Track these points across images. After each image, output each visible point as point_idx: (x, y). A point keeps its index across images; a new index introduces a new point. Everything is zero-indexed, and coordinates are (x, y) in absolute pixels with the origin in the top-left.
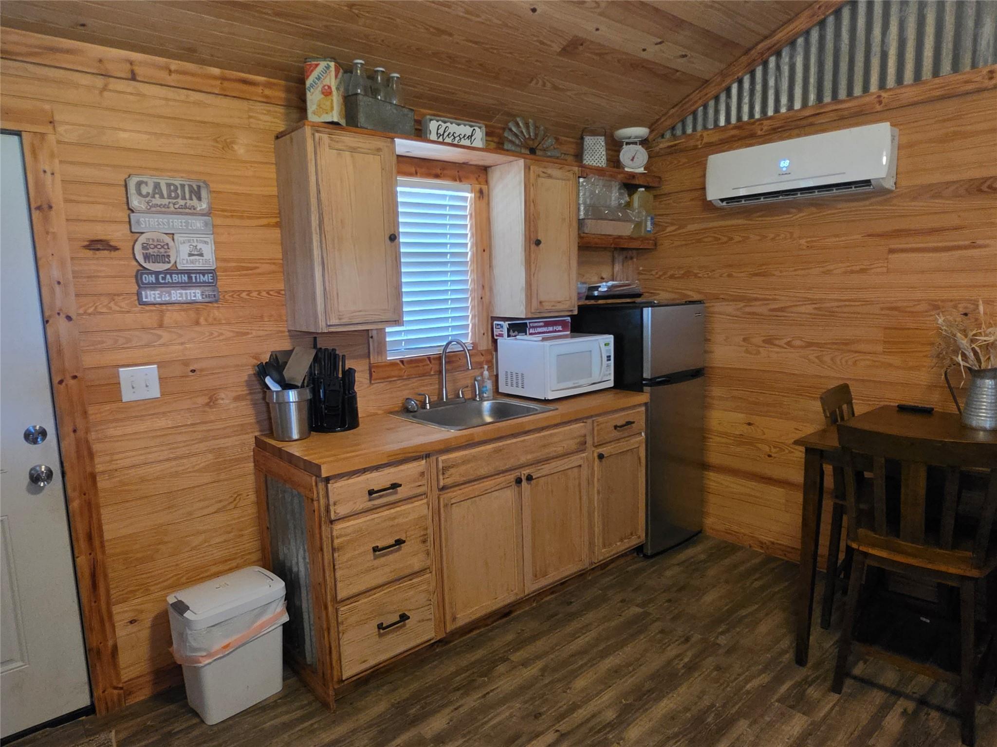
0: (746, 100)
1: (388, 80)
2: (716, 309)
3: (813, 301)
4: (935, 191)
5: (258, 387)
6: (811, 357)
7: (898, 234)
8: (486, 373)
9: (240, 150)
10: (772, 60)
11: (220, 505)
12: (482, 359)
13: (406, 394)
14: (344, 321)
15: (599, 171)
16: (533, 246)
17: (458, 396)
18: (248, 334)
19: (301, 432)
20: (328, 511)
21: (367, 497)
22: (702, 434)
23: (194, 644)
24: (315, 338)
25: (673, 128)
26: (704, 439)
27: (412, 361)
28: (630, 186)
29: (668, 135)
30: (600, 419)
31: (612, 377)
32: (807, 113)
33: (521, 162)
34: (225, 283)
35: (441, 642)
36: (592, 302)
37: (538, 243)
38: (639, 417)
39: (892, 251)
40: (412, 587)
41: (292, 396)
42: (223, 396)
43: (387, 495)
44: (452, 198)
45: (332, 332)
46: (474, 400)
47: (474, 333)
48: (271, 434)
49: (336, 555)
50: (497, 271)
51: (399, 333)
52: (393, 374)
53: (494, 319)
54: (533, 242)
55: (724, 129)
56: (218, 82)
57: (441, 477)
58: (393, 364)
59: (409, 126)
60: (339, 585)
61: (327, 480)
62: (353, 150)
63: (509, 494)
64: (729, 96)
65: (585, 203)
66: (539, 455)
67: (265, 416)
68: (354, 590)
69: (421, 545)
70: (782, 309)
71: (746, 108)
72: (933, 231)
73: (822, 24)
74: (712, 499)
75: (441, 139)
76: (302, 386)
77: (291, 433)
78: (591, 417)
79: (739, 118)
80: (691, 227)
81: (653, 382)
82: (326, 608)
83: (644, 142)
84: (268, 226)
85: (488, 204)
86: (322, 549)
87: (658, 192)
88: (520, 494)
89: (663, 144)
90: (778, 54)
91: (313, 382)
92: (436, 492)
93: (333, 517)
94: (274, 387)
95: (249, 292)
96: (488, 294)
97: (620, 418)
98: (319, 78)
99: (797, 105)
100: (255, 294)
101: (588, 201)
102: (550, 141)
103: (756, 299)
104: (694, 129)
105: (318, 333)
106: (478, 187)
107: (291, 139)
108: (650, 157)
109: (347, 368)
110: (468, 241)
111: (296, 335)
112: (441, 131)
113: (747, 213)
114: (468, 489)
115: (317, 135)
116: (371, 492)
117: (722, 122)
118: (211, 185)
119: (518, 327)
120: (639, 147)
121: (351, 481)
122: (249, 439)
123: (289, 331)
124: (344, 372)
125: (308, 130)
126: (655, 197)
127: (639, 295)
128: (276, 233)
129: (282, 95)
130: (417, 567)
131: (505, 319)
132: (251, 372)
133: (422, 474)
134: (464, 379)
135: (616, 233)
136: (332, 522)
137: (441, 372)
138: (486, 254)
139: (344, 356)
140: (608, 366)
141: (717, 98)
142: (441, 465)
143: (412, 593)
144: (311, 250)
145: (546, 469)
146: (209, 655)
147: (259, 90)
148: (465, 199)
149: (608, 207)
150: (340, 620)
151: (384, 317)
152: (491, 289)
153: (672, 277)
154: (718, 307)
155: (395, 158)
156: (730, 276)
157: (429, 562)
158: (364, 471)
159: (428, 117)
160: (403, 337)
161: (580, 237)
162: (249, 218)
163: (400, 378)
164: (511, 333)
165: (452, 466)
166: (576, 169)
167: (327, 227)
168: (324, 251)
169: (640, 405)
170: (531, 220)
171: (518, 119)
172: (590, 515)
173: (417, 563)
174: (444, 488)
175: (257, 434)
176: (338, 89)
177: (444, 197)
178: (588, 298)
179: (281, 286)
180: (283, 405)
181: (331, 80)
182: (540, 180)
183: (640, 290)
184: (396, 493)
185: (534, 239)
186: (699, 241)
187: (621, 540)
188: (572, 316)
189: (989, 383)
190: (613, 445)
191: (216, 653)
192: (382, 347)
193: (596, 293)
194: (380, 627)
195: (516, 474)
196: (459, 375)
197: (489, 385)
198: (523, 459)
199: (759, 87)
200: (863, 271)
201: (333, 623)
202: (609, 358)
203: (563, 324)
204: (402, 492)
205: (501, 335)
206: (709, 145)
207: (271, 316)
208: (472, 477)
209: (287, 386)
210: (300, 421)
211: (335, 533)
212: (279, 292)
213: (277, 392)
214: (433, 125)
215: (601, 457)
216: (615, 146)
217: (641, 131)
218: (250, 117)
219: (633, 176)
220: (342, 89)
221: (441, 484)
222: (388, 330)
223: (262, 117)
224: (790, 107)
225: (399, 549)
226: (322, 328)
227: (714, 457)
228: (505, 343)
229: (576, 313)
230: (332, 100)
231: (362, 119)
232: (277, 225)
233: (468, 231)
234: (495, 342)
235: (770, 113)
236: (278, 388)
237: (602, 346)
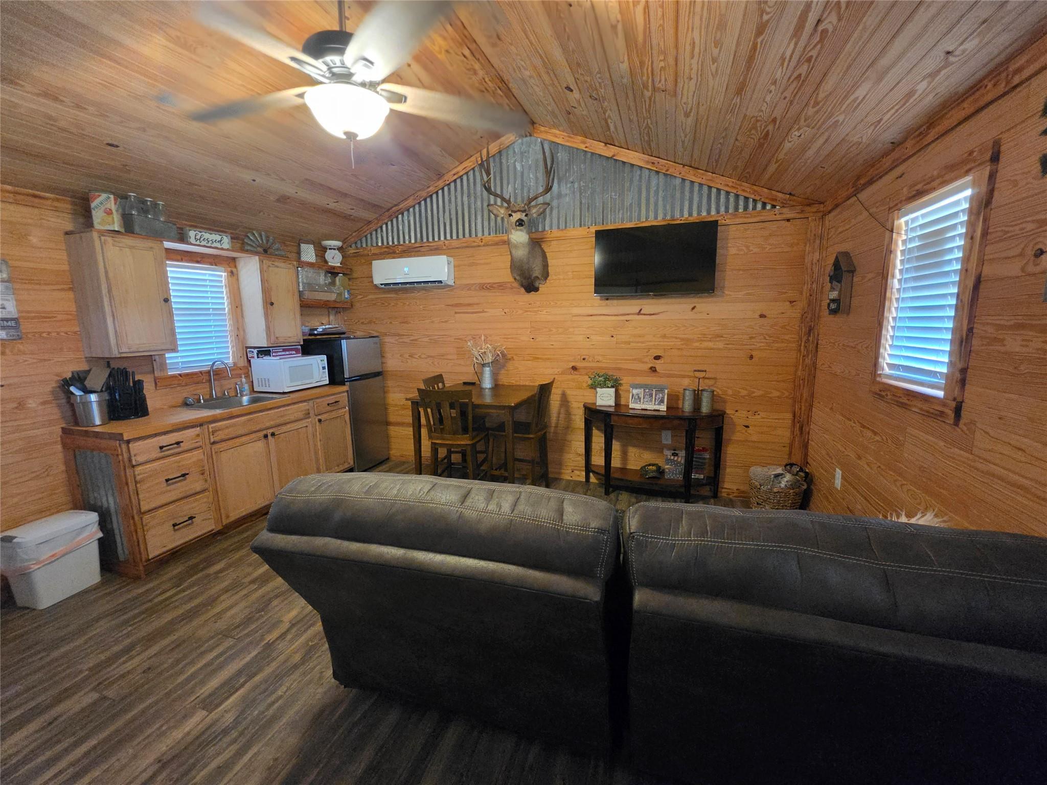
0: (390, 234)
1: (155, 205)
2: (386, 340)
3: (428, 336)
4: (468, 287)
5: (62, 395)
6: (430, 363)
7: (457, 305)
8: (244, 380)
9: (34, 240)
10: (400, 216)
11: (34, 475)
12: (240, 372)
13: (185, 395)
14: (131, 350)
15: (311, 265)
16: (269, 306)
17: (225, 394)
18: (50, 360)
19: (102, 419)
20: (130, 460)
21: (159, 450)
22: (385, 407)
23: (25, 557)
24: (108, 362)
25: (356, 243)
26: (386, 409)
27: (187, 375)
28: (333, 272)
29: (353, 246)
30: (318, 400)
31: (327, 378)
32: (417, 245)
33: (257, 258)
34: (25, 326)
35: (219, 533)
36: (313, 337)
37: (272, 304)
38: (344, 399)
39: (456, 313)
40: (196, 500)
41: (93, 397)
42: (30, 402)
43: (174, 448)
44: (210, 275)
45: (124, 357)
46: (237, 396)
47: (234, 357)
48: (76, 423)
49: (138, 485)
50: (247, 320)
51: (177, 357)
52: (173, 382)
53: (247, 348)
54: (269, 303)
55: (381, 247)
56: (11, 195)
57: (212, 437)
58: (173, 377)
59: (174, 233)
60: (142, 503)
61: (128, 442)
62: (131, 247)
63: (261, 444)
64: (382, 231)
65: (303, 283)
66: (278, 421)
67: (69, 413)
68: (153, 505)
69: (201, 476)
70: (416, 340)
71: (390, 239)
72: (469, 305)
73: (419, 203)
74: (393, 440)
75: (198, 243)
76: (102, 391)
77: (94, 420)
78: (312, 399)
79: (388, 243)
80: (371, 297)
81: (351, 380)
82: (133, 518)
83: (340, 249)
84: (62, 290)
85: (238, 279)
86: (127, 484)
87: (351, 277)
88: (268, 444)
89: (352, 251)
90: (403, 214)
91: (109, 388)
92: (209, 446)
93: (134, 463)
94: (78, 393)
95: (49, 333)
96: (242, 333)
97: (331, 399)
98: (101, 203)
99: (413, 241)
100: (54, 334)
101: (305, 281)
102: (277, 246)
103: (404, 335)
104: (367, 245)
105: (111, 358)
106: (229, 269)
107: (81, 238)
108: (343, 257)
109: (136, 379)
110: (226, 301)
111: (91, 360)
112: (198, 237)
113: (396, 291)
114: (230, 443)
115: (103, 238)
116: (161, 448)
117: (380, 244)
118: (10, 262)
119: (264, 352)
120: (337, 252)
121: (146, 442)
122: (57, 430)
123: (86, 358)
124: (134, 382)
125: (95, 235)
126: (349, 279)
127: (344, 333)
128: (71, 295)
129: (70, 207)
130: (198, 489)
131: (255, 348)
132: (54, 385)
133: (198, 435)
134: (228, 384)
135: (325, 299)
136: (133, 466)
137: (210, 380)
138: (239, 310)
139: (133, 373)
140: (324, 372)
141: (376, 230)
142: (211, 430)
143: (195, 504)
144: (103, 306)
145: (284, 428)
146: (38, 563)
147: (49, 202)
148: (221, 276)
149: (319, 285)
150: (144, 524)
151: (164, 348)
152: (244, 331)
153: (362, 323)
154: (387, 339)
155: (164, 251)
156: (391, 323)
157: (206, 486)
158: (156, 435)
159: (188, 228)
160: (180, 360)
161: (301, 301)
162: (46, 284)
163: (179, 385)
164: (260, 356)
165: (219, 430)
166: (295, 263)
167: (115, 292)
168: (114, 308)
169: (344, 392)
170: (266, 291)
171: (254, 232)
172: (316, 453)
173: (198, 487)
174: (214, 443)
175: (64, 425)
176: (117, 211)
177: (205, 274)
178: (310, 335)
179: (77, 329)
180: (87, 405)
181: (112, 205)
182: (270, 269)
183: (344, 330)
184: (180, 447)
185: (269, 301)
186: (375, 304)
187: (338, 466)
188: (301, 345)
189: (488, 369)
190: (328, 414)
191: (43, 561)
192: (163, 366)
193: (316, 332)
194: (174, 525)
195: (265, 432)
196: (224, 382)
197: (246, 387)
198: (268, 424)
199: (395, 229)
200: (446, 322)
201: (139, 526)
202: (324, 368)
203: (297, 351)
204: (184, 446)
205: (253, 357)
206: (374, 254)
207: (70, 348)
208: (234, 436)
209: (87, 391)
210: (101, 412)
211: (136, 473)
212: (75, 333)
213: (80, 396)
214: (192, 234)
215: (320, 421)
216: (321, 251)
217: (338, 244)
218: (41, 219)
219: (334, 268)
220: (120, 210)
221: (212, 440)
222: (167, 355)
223: (53, 220)
224: (410, 241)
225: (185, 480)
226: (115, 353)
227: (392, 418)
228: (257, 363)
229: (302, 343)
230: (113, 218)
231: (137, 229)
232: (71, 289)
233: (224, 295)
234: (249, 361)
235: (402, 242)
236: (82, 393)
237: (319, 361)
